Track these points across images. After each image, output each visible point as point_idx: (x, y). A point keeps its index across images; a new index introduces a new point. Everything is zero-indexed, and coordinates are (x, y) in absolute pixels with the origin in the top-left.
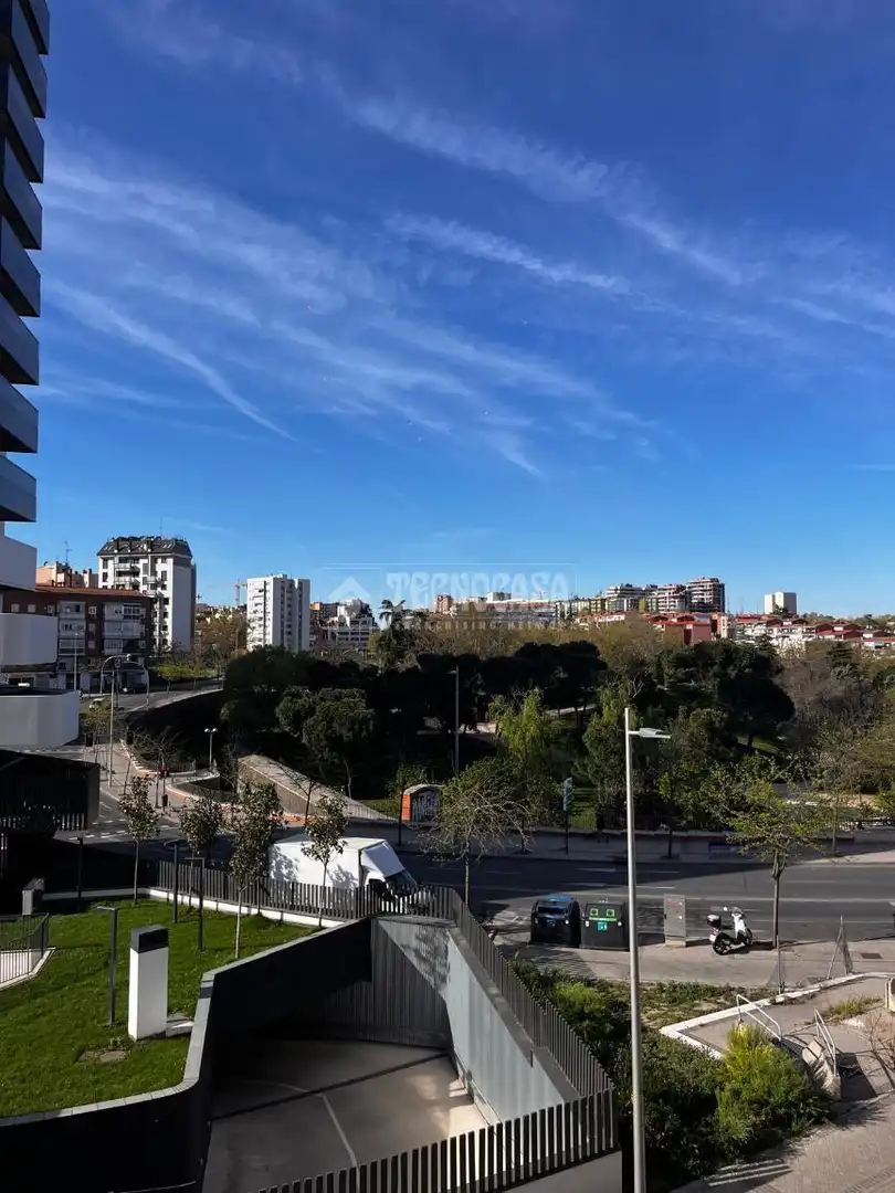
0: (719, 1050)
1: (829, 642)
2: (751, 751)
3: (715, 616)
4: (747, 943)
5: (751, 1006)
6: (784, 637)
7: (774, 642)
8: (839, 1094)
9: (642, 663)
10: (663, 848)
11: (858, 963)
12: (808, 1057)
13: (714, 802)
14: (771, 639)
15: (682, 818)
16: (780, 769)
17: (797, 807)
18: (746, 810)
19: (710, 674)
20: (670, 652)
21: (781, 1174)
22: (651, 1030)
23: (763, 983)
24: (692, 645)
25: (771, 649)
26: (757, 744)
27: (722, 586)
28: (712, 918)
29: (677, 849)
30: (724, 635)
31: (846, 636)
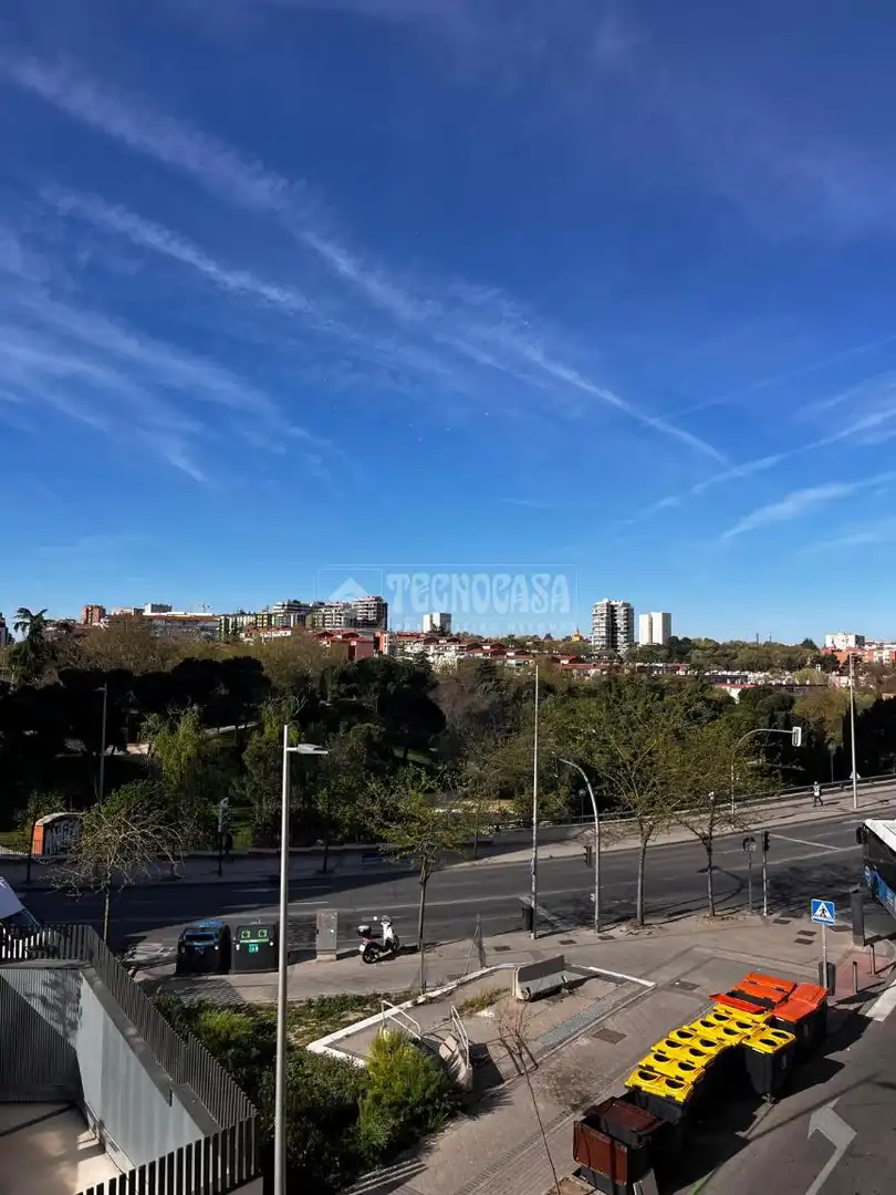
0: (363, 1057)
1: (478, 659)
2: (405, 762)
3: (378, 634)
4: (395, 950)
5: (395, 1010)
6: (439, 655)
7: (431, 659)
8: (470, 1085)
9: (307, 679)
10: (318, 864)
11: (491, 956)
12: (444, 1053)
13: (370, 814)
14: (428, 656)
15: (338, 832)
16: (431, 779)
17: (444, 815)
18: (400, 820)
19: (372, 689)
20: (333, 668)
21: (418, 1173)
22: (298, 1048)
23: (406, 986)
24: (356, 661)
25: (428, 665)
26: (411, 756)
27: (385, 605)
28: (362, 928)
29: (332, 863)
30: (386, 651)
31: (493, 654)
